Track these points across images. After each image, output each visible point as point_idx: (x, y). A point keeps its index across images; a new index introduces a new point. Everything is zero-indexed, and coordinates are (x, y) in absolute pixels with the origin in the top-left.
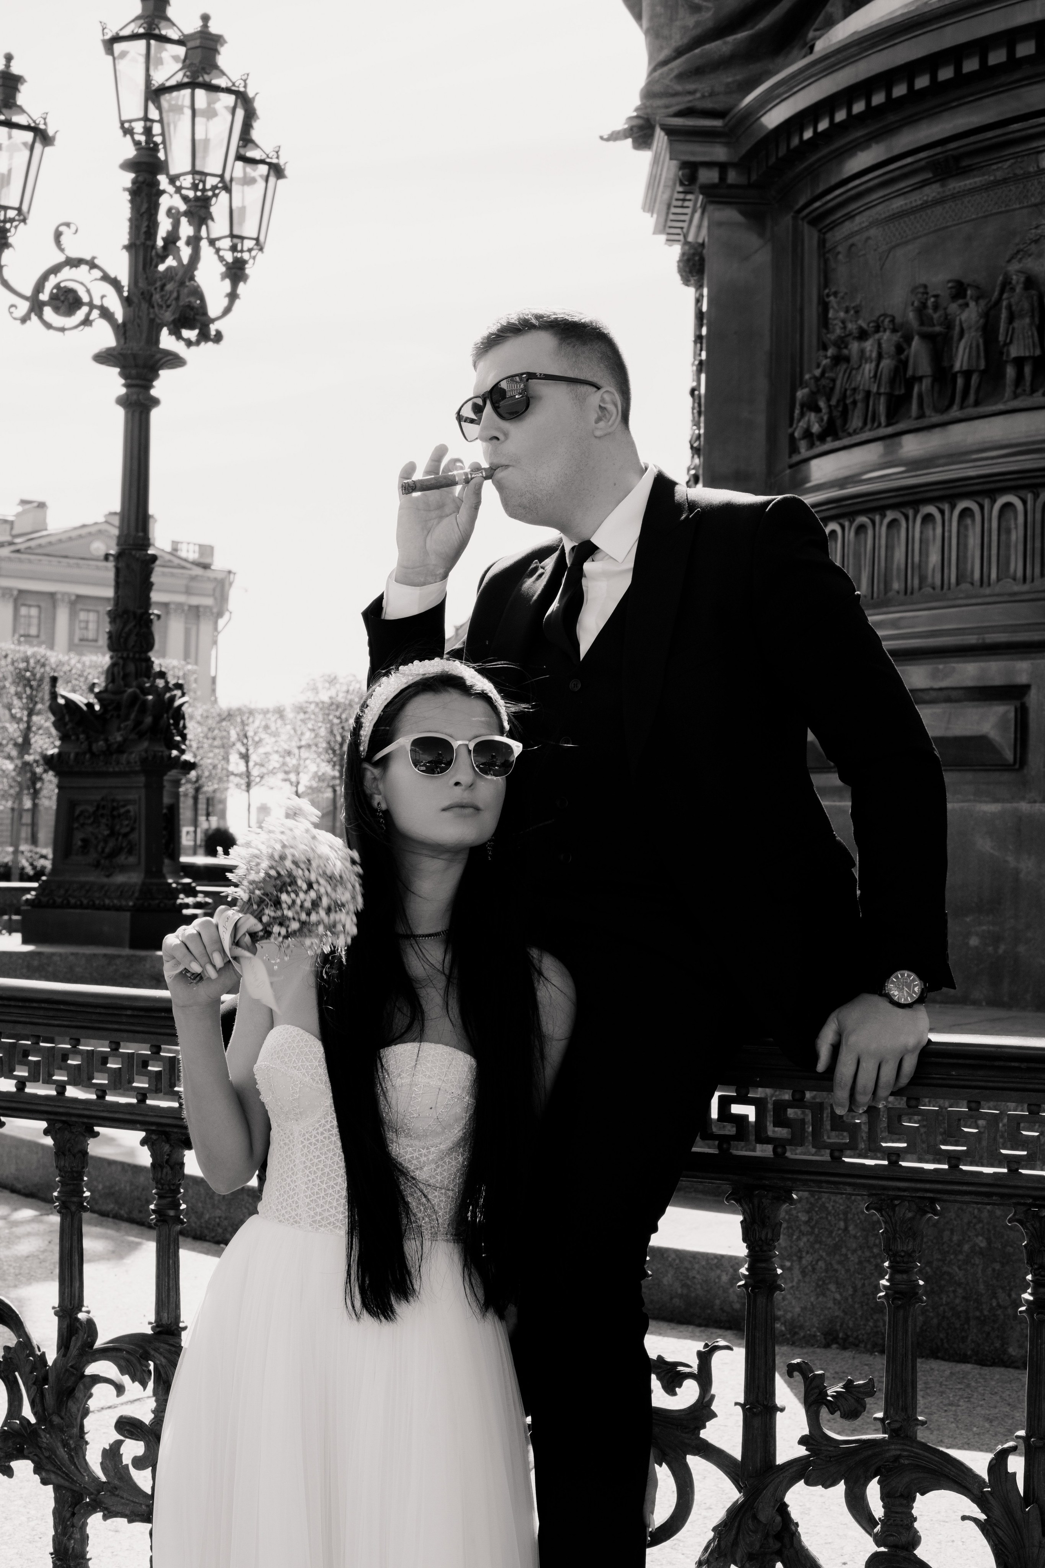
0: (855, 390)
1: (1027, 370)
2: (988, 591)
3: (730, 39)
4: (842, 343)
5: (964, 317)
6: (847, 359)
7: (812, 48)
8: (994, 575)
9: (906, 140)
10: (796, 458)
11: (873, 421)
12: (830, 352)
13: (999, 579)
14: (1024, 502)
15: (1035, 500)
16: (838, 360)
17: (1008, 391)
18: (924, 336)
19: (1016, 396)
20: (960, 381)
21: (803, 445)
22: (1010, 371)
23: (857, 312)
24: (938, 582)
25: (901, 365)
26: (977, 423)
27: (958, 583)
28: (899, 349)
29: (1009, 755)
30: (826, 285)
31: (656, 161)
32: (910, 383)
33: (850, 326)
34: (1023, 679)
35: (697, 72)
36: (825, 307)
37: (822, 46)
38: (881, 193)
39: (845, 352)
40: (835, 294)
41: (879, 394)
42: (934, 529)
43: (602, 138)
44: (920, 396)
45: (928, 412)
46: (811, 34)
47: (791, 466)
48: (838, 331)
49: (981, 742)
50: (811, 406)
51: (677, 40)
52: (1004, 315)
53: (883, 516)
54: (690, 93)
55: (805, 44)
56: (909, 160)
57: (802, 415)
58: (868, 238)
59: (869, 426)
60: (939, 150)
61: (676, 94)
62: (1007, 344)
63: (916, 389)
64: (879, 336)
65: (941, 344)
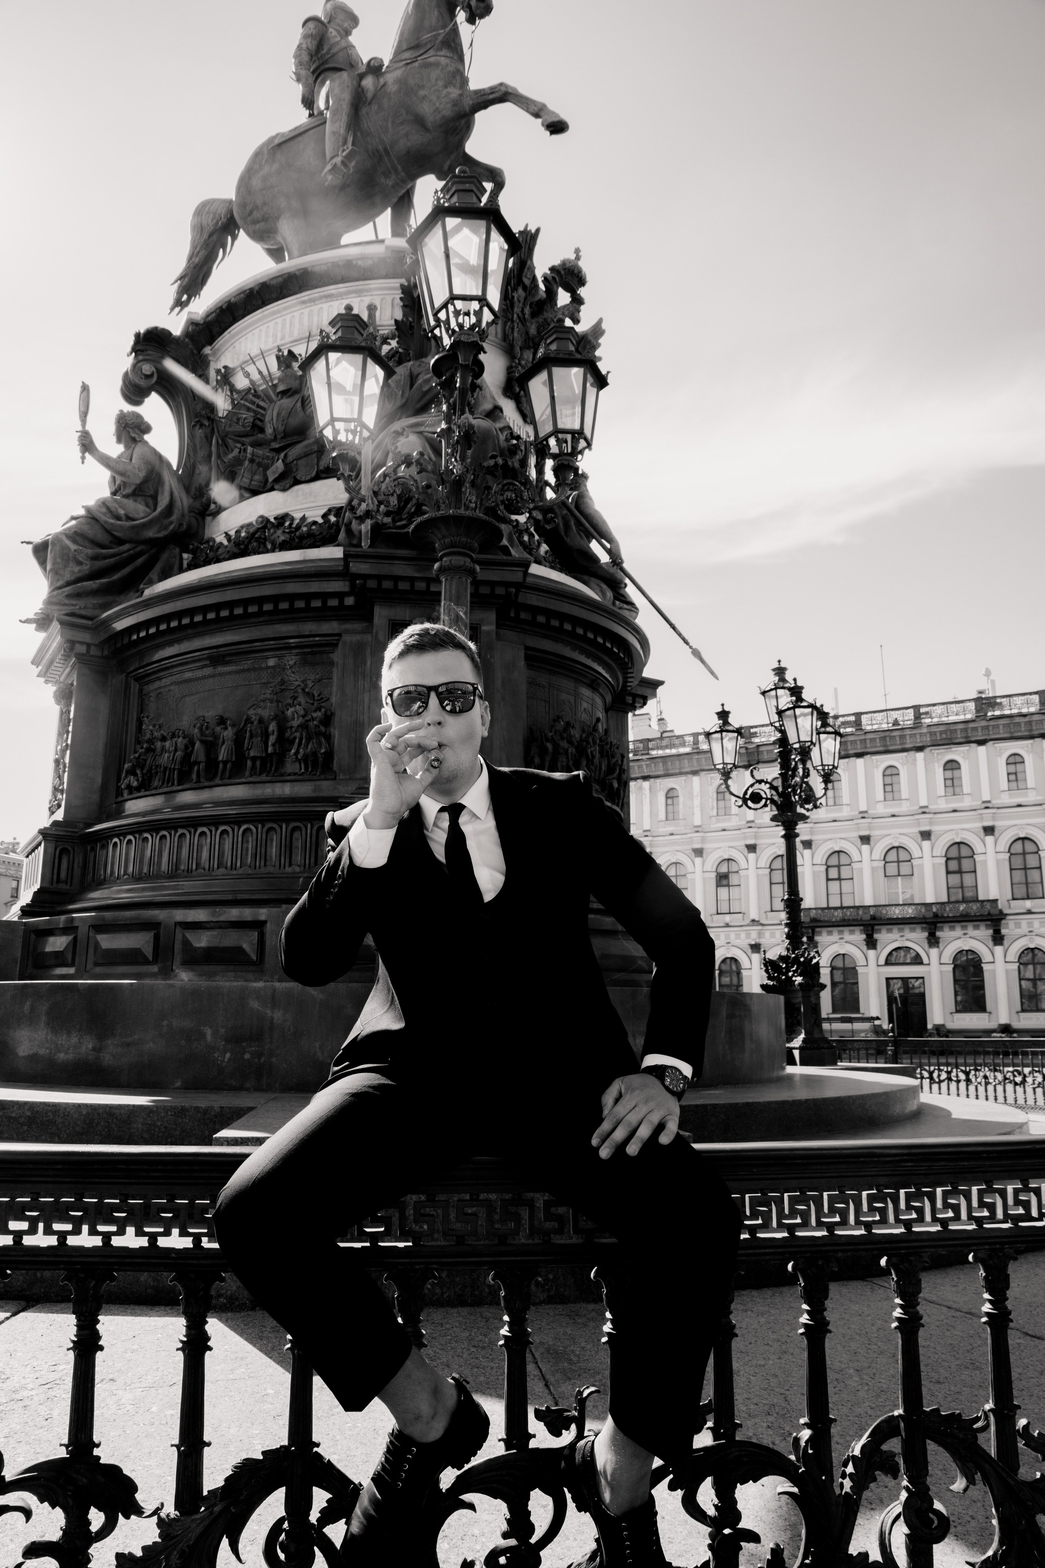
0: (157, 766)
1: (258, 763)
2: (235, 872)
3: (98, 581)
4: (151, 741)
5: (225, 733)
6: (154, 750)
7: (143, 592)
8: (238, 864)
9: (197, 644)
10: (120, 799)
11: (168, 783)
12: (145, 746)
13: (241, 867)
14: (257, 829)
15: (262, 828)
16: (149, 750)
17: (247, 773)
18: (202, 741)
19: (251, 776)
20: (221, 766)
21: (126, 793)
22: (249, 763)
23: (160, 727)
24: (207, 867)
25: (187, 756)
26: (229, 787)
27: (218, 868)
28: (186, 747)
29: (254, 958)
30: (141, 713)
31: (48, 638)
32: (191, 765)
33: (156, 734)
34: (263, 918)
35: (78, 595)
36: (140, 723)
37: (148, 592)
38: (180, 669)
39: (153, 747)
40: (148, 717)
41: (174, 769)
42: (206, 839)
43: (21, 621)
44: (198, 772)
45: (202, 780)
46: (142, 586)
47: (116, 803)
48: (148, 736)
49: (240, 950)
50: (132, 772)
51: (68, 577)
52: (248, 734)
53: (176, 832)
54: (74, 605)
55: (138, 591)
56: (198, 654)
57: (126, 777)
58: (170, 690)
59: (165, 784)
60: (215, 650)
62: (248, 749)
63: (196, 768)
64: (175, 739)
65: (211, 746)
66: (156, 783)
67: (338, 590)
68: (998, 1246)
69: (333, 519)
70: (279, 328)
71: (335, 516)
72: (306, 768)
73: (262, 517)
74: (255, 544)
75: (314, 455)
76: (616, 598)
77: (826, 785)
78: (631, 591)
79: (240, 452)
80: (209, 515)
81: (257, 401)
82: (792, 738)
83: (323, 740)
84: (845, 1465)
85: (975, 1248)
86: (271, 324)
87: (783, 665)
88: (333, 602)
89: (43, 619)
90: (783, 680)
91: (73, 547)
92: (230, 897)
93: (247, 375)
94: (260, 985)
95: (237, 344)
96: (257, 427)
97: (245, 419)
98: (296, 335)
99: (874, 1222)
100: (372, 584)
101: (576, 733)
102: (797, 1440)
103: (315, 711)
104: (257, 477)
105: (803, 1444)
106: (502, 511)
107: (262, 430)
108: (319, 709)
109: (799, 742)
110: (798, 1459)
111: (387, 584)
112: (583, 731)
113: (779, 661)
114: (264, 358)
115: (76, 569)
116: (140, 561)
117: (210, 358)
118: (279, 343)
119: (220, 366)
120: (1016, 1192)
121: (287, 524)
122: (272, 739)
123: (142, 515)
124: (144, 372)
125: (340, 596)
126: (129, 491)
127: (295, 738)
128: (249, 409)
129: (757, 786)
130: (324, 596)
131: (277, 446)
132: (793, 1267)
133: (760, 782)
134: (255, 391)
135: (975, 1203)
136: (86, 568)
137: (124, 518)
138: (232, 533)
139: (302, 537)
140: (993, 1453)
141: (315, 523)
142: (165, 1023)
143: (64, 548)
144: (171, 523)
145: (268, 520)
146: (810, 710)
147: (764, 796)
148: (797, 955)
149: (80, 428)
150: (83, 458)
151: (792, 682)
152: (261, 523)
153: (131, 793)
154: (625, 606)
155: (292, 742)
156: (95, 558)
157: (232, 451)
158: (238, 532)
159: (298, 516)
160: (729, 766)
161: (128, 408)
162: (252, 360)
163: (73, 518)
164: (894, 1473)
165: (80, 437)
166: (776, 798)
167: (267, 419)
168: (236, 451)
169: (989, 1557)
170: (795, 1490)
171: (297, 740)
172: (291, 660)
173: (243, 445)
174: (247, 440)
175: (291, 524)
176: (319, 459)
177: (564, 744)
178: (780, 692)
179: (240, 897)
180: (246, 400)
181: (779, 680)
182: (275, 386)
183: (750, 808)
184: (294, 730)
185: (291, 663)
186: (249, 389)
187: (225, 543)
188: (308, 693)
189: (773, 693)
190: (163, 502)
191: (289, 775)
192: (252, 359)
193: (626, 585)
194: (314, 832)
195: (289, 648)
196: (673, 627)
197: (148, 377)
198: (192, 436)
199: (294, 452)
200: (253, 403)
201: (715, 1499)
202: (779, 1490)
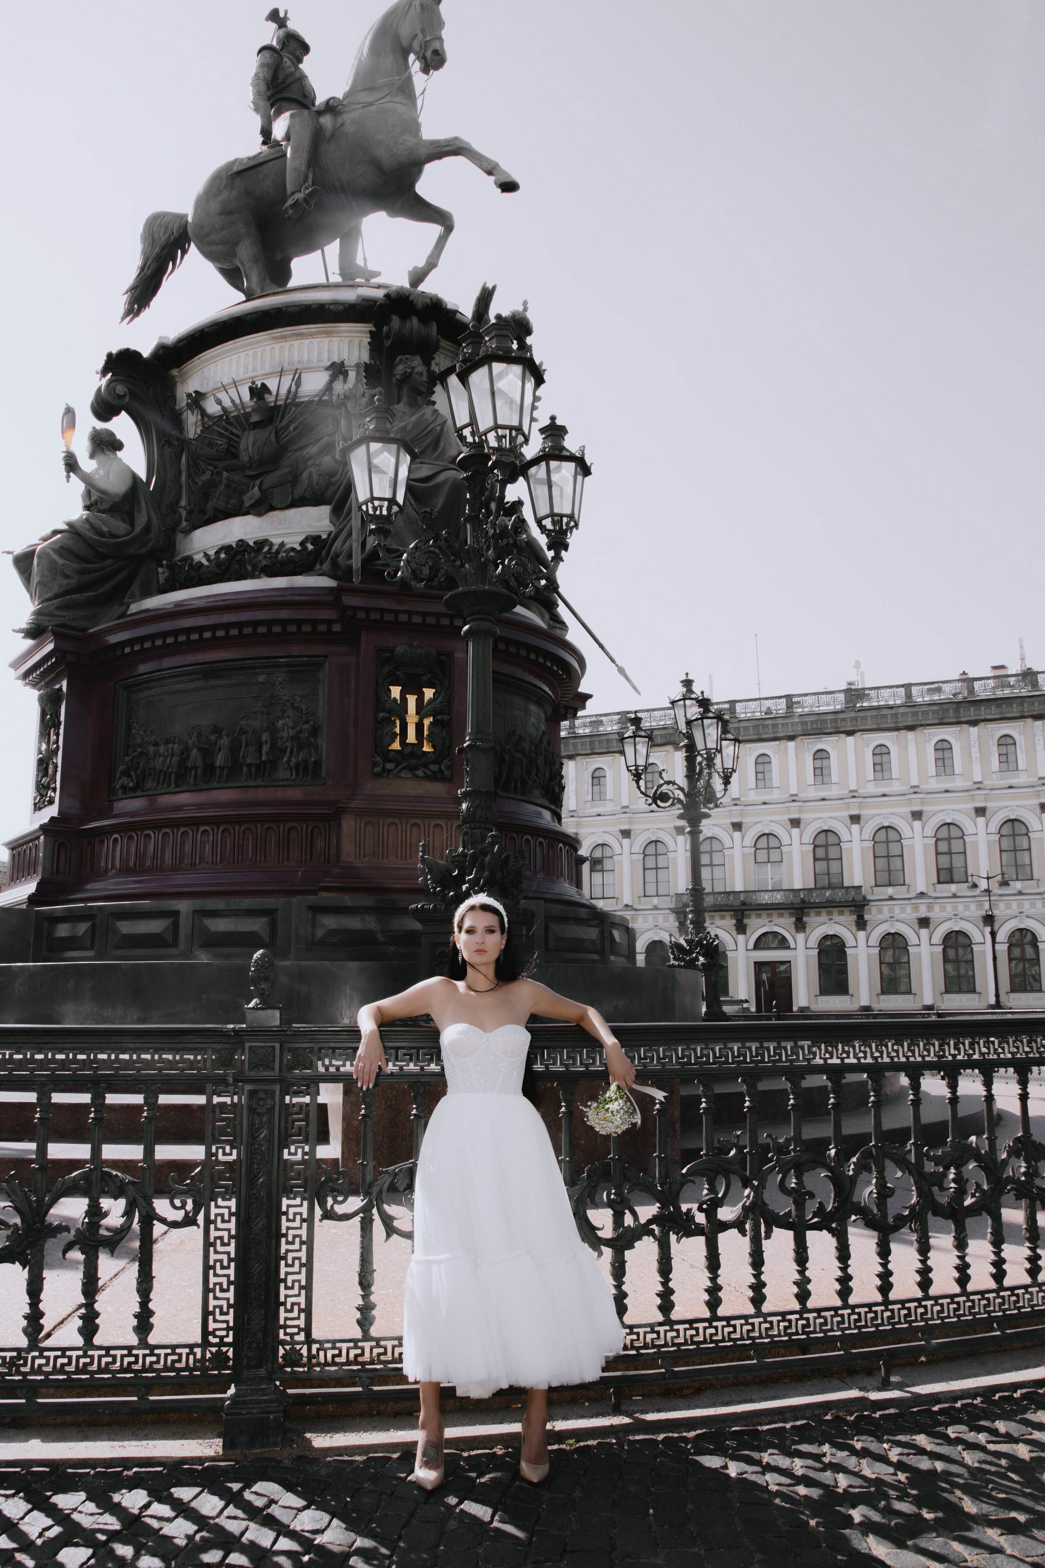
0: (150, 769)
1: (253, 769)
2: (237, 865)
3: (85, 594)
4: (142, 746)
5: (222, 742)
6: (147, 754)
8: (240, 859)
9: (190, 658)
10: (113, 798)
11: (163, 784)
12: (139, 750)
14: (256, 828)
15: (261, 827)
16: (142, 754)
17: (243, 778)
18: (199, 749)
19: (247, 780)
20: (218, 771)
22: (245, 769)
23: (151, 733)
24: (210, 861)
25: (184, 761)
26: (224, 791)
27: (221, 861)
28: (182, 753)
29: (267, 940)
30: (130, 718)
32: (188, 770)
33: (147, 739)
34: (270, 907)
35: (67, 606)
36: (129, 727)
39: (145, 751)
40: (137, 723)
41: (170, 772)
42: (208, 837)
43: (14, 631)
44: (196, 775)
45: (199, 783)
46: (126, 600)
47: (106, 803)
48: (139, 741)
49: (253, 934)
50: (126, 774)
51: (56, 590)
52: (244, 744)
53: (178, 829)
54: (62, 616)
55: (122, 604)
56: (191, 668)
57: (120, 778)
58: (161, 699)
59: (160, 786)
60: (209, 665)
61: (55, 616)
62: (244, 757)
63: (193, 772)
64: (170, 746)
65: (207, 753)
66: (149, 784)
67: (327, 617)
69: (310, 547)
70: (251, 359)
71: (312, 544)
72: (297, 774)
73: (241, 541)
74: (237, 566)
75: (290, 484)
76: (551, 619)
77: (726, 786)
78: (562, 610)
79: (212, 475)
80: (181, 532)
81: (230, 428)
82: (700, 745)
83: (312, 750)
84: (850, 1166)
85: (905, 1068)
86: (242, 355)
87: (690, 677)
88: (322, 628)
89: (35, 628)
90: (690, 691)
91: (60, 561)
92: (238, 888)
93: (219, 402)
94: (287, 963)
95: (205, 370)
96: (232, 452)
97: (221, 445)
98: (267, 369)
99: (861, 1057)
100: (361, 615)
101: (526, 745)
103: (304, 724)
104: (232, 501)
106: (513, 583)
107: (235, 456)
108: (307, 722)
109: (706, 749)
111: (374, 616)
112: (532, 743)
113: (687, 674)
114: (236, 386)
115: (64, 582)
116: (121, 576)
117: (177, 380)
118: (250, 374)
119: (191, 391)
121: (266, 549)
122: (265, 748)
123: (124, 532)
124: (117, 392)
125: (329, 622)
126: (105, 506)
127: (286, 747)
128: (221, 435)
129: (665, 787)
130: (314, 622)
131: (252, 473)
133: (668, 783)
134: (227, 417)
136: (73, 582)
137: (107, 534)
138: (212, 553)
139: (283, 563)
141: (293, 549)
142: (205, 996)
143: (52, 561)
144: (150, 540)
145: (248, 544)
146: (715, 720)
147: (672, 796)
148: (700, 938)
149: (65, 449)
150: (68, 477)
151: (700, 694)
152: (242, 546)
153: (125, 793)
154: (558, 625)
155: (284, 751)
156: (81, 572)
157: (204, 472)
158: (218, 553)
159: (276, 541)
160: (641, 768)
161: (100, 425)
162: (225, 388)
163: (55, 532)
164: (871, 1172)
165: (65, 457)
166: (682, 797)
167: (242, 446)
168: (208, 473)
170: (829, 1175)
171: (289, 750)
172: (280, 677)
173: (216, 468)
174: (221, 464)
175: (270, 549)
176: (293, 487)
177: (519, 755)
178: (688, 702)
179: (246, 888)
180: (219, 426)
181: (687, 691)
182: (247, 415)
183: (659, 806)
184: (284, 740)
185: (280, 679)
186: (222, 416)
187: (205, 562)
188: (297, 708)
189: (682, 702)
190: (141, 521)
191: (283, 780)
192: (224, 386)
193: (558, 606)
194: (309, 832)
195: (279, 666)
196: (602, 647)
197: (120, 397)
198: (161, 455)
199: (270, 480)
200: (227, 430)
201: (794, 1180)
202: (822, 1175)
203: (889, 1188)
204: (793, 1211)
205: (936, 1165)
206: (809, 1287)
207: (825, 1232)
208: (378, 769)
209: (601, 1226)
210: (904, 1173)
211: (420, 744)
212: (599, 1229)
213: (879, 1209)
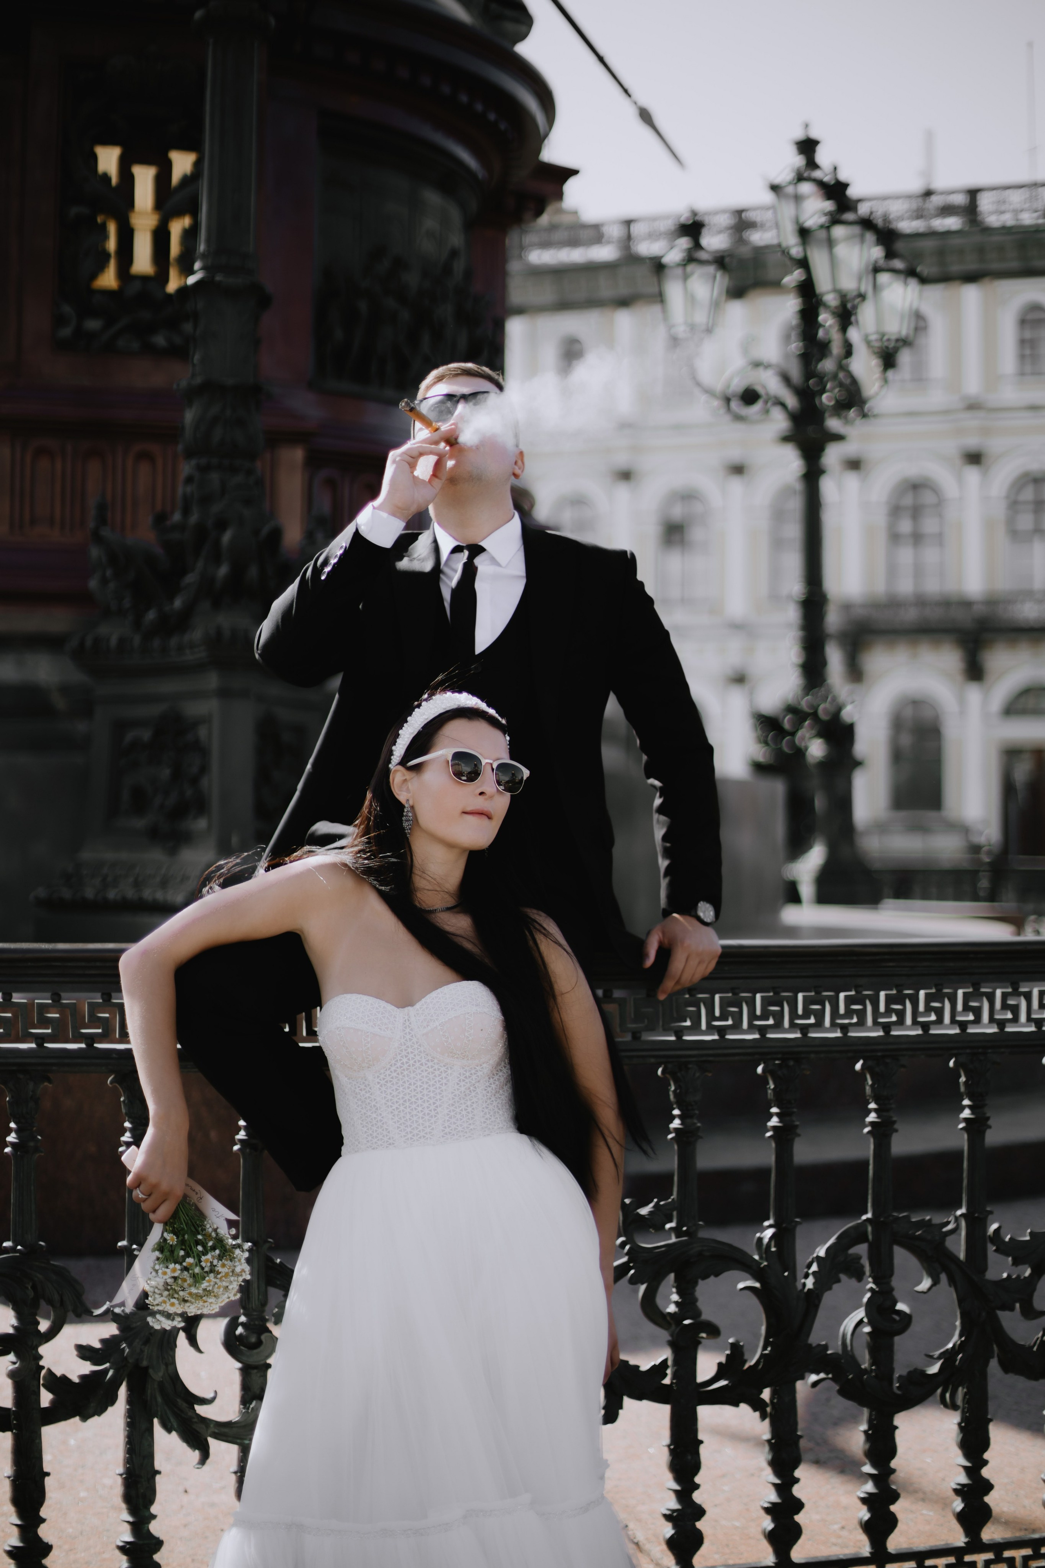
68: (980, 1050)
77: (884, 372)
82: (823, 284)
84: (809, 1266)
85: (955, 1052)
90: (812, 164)
99: (851, 1024)
101: (412, 279)
102: (760, 1240)
105: (766, 1241)
109: (836, 294)
110: (761, 1258)
112: (427, 275)
113: (806, 126)
120: (1005, 996)
129: (750, 372)
132: (764, 1070)
133: (758, 367)
135: (960, 1007)
140: (962, 1256)
146: (859, 232)
147: (764, 394)
151: (830, 172)
160: (700, 334)
164: (859, 1276)
169: (948, 1349)
170: (757, 1285)
178: (806, 188)
181: (805, 165)
183: (735, 418)
189: (793, 189)
196: (601, 59)
201: (675, 1297)
202: (741, 1285)
203: (899, 1313)
204: (670, 1363)
205: (1016, 1263)
206: (699, 1525)
207: (744, 1408)
208: (66, 332)
209: (209, 1395)
210: (935, 1282)
211: (162, 276)
212: (203, 1401)
213: (874, 1360)
